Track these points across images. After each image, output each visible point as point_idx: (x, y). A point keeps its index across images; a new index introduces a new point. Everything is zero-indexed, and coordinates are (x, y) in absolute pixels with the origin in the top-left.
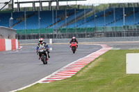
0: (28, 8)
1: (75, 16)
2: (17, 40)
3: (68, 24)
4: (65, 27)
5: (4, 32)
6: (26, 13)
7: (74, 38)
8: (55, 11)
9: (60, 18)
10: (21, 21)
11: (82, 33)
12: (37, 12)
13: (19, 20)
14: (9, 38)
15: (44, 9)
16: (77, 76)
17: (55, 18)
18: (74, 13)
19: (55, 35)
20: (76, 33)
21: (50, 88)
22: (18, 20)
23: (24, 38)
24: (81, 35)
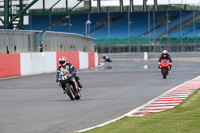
0: (113, 8)
1: (181, 21)
2: (96, 54)
3: (170, 32)
4: (166, 36)
5: (78, 43)
6: (111, 14)
7: (165, 52)
8: (151, 13)
9: (159, 23)
10: (103, 26)
11: (190, 44)
12: (126, 13)
13: (100, 24)
14: (84, 50)
15: (136, 10)
16: (183, 106)
17: (152, 23)
18: (178, 16)
19: (152, 47)
20: (181, 44)
21: (144, 124)
22: (98, 24)
23: (106, 50)
24: (189, 47)
